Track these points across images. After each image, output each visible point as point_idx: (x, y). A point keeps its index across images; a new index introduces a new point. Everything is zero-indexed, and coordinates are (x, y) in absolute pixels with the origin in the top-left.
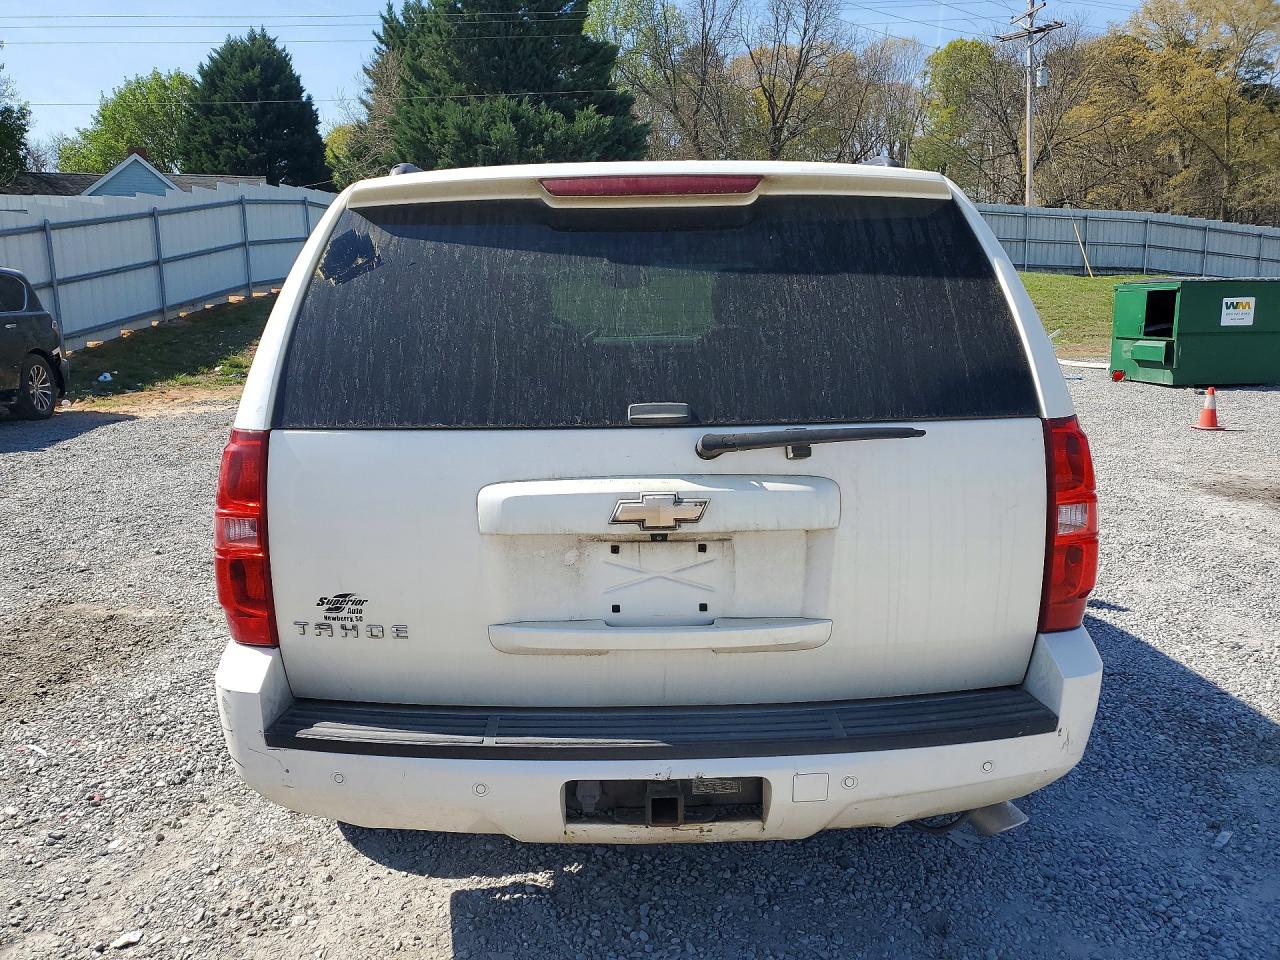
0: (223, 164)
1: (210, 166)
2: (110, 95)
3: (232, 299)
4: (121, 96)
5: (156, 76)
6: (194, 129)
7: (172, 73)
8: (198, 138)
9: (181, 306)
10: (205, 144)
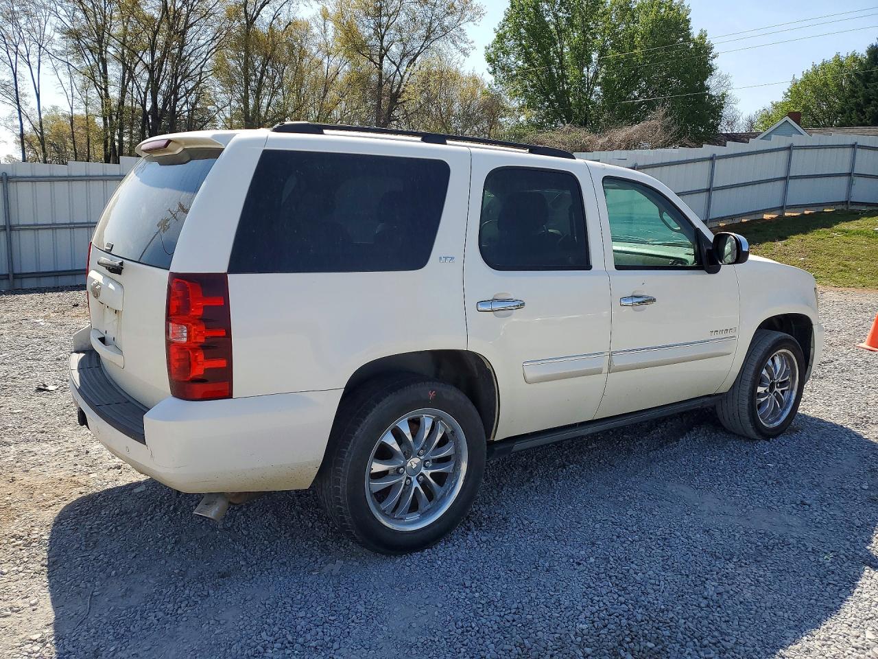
0: (868, 118)
1: (857, 121)
2: (799, 77)
3: (766, 217)
4: (807, 76)
5: (837, 57)
6: (853, 93)
7: (849, 55)
8: (854, 100)
9: (722, 219)
10: (857, 105)
